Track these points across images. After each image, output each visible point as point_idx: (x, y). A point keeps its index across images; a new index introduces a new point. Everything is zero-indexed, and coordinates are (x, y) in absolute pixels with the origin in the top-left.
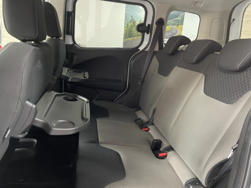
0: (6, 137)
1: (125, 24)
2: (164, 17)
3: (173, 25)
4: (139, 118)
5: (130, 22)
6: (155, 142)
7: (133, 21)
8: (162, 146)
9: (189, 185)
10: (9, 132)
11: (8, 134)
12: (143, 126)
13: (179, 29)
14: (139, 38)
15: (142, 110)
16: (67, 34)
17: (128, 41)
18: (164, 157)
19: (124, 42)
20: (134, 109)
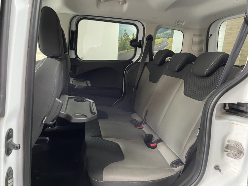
0: (43, 122)
1: (119, 38)
2: (152, 34)
3: (164, 38)
4: (134, 119)
5: (123, 36)
6: (147, 135)
7: (127, 35)
8: (153, 139)
9: (174, 165)
10: (45, 119)
11: (44, 120)
12: (137, 125)
13: (169, 42)
14: (132, 50)
15: (136, 112)
16: (70, 50)
17: (122, 54)
18: (155, 147)
19: (118, 54)
20: (130, 113)
